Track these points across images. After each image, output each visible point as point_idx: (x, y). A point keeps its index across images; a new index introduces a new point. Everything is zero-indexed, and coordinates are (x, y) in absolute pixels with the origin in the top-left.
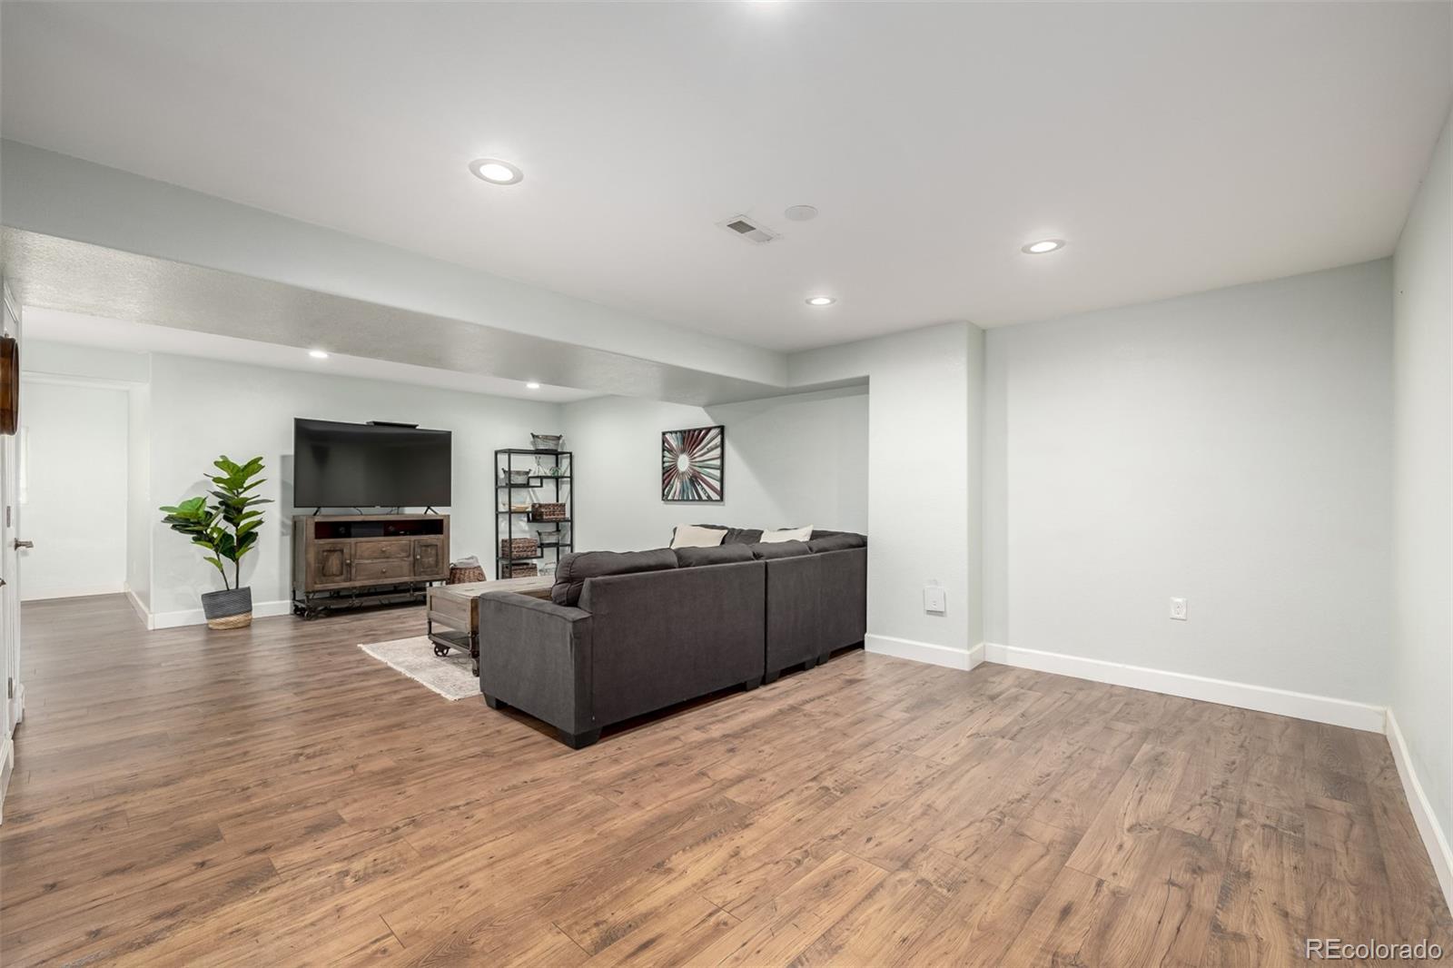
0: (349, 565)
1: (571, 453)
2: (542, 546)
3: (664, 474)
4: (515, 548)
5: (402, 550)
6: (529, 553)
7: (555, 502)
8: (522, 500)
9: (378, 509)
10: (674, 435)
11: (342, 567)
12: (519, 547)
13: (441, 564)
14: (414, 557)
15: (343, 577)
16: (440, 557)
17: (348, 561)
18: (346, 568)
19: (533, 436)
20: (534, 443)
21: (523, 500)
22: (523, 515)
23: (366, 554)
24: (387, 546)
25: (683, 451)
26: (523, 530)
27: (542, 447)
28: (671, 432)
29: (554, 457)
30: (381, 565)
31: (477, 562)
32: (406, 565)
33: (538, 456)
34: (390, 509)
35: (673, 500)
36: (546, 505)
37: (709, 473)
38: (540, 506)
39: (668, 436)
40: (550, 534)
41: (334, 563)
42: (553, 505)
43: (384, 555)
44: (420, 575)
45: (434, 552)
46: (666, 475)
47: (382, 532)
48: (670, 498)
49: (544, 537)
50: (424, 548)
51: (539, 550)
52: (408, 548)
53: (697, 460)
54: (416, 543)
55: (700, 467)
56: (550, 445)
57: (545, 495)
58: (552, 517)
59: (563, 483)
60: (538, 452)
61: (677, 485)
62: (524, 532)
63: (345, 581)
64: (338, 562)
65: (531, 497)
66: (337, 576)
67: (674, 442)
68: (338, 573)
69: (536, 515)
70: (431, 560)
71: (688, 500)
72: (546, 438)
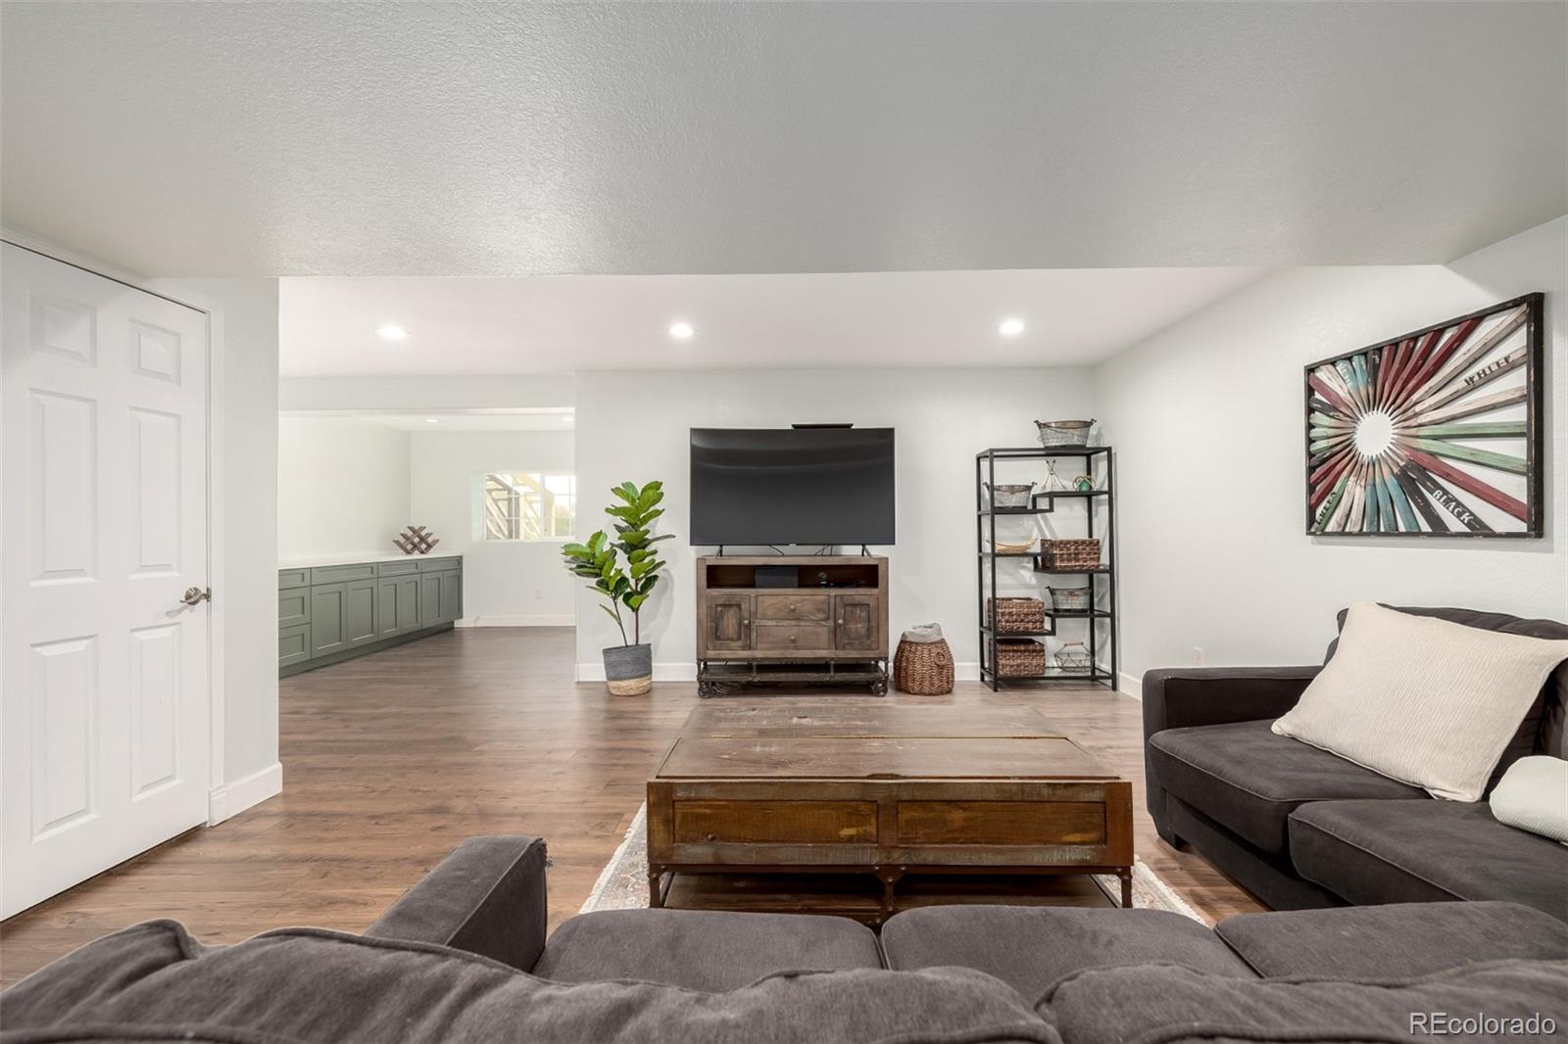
0: (749, 626)
1: (1109, 450)
2: (1056, 613)
3: (1311, 470)
4: (1003, 614)
5: (819, 610)
6: (1030, 625)
7: (1085, 537)
8: (1024, 533)
9: (792, 548)
10: (1341, 366)
11: (740, 628)
12: (1010, 614)
13: (875, 634)
14: (835, 621)
15: (740, 643)
16: (873, 624)
17: (746, 622)
18: (745, 631)
19: (1040, 425)
20: (1043, 438)
21: (1026, 533)
22: (1026, 559)
23: (770, 613)
24: (797, 602)
25: (1373, 403)
26: (1020, 583)
27: (1053, 443)
28: (1333, 362)
29: (1084, 458)
30: (790, 630)
31: (940, 634)
32: (823, 632)
33: (1053, 458)
34: (822, 547)
35: (1343, 533)
36: (1061, 542)
37: (1474, 452)
38: (1053, 544)
39: (1322, 375)
40: (1072, 593)
41: (730, 622)
42: (1083, 542)
43: (795, 616)
44: (844, 648)
45: (864, 614)
46: (1319, 471)
47: (795, 579)
48: (1331, 527)
49: (1060, 598)
50: (849, 609)
51: (1047, 620)
52: (826, 607)
53: (1422, 419)
54: (838, 598)
55: (1436, 438)
56: (1074, 439)
57: (1067, 523)
58: (1073, 563)
59: (1098, 502)
60: (1051, 453)
61: (1354, 492)
62: (1029, 587)
63: (744, 648)
64: (734, 621)
65: (1040, 529)
66: (732, 640)
67: (1339, 384)
68: (735, 636)
69: (1045, 562)
70: (861, 627)
71: (1393, 532)
72: (1064, 426)
